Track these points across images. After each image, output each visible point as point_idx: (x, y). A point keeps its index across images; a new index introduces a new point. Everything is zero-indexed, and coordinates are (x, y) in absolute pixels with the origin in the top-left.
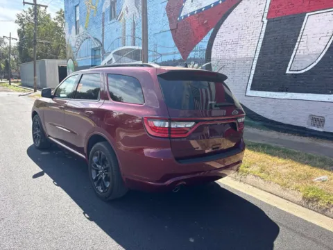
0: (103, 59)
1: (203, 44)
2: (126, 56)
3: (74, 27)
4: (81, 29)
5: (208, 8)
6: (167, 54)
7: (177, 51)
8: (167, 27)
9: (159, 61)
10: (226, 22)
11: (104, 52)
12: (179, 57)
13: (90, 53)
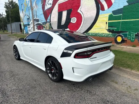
0: (30, 22)
1: (49, 18)
2: (35, 21)
3: (22, 11)
4: (24, 12)
5: (49, 8)
6: (43, 20)
7: (45, 19)
8: (42, 13)
9: (42, 22)
10: (52, 12)
11: (30, 20)
12: (45, 21)
13: (27, 20)
